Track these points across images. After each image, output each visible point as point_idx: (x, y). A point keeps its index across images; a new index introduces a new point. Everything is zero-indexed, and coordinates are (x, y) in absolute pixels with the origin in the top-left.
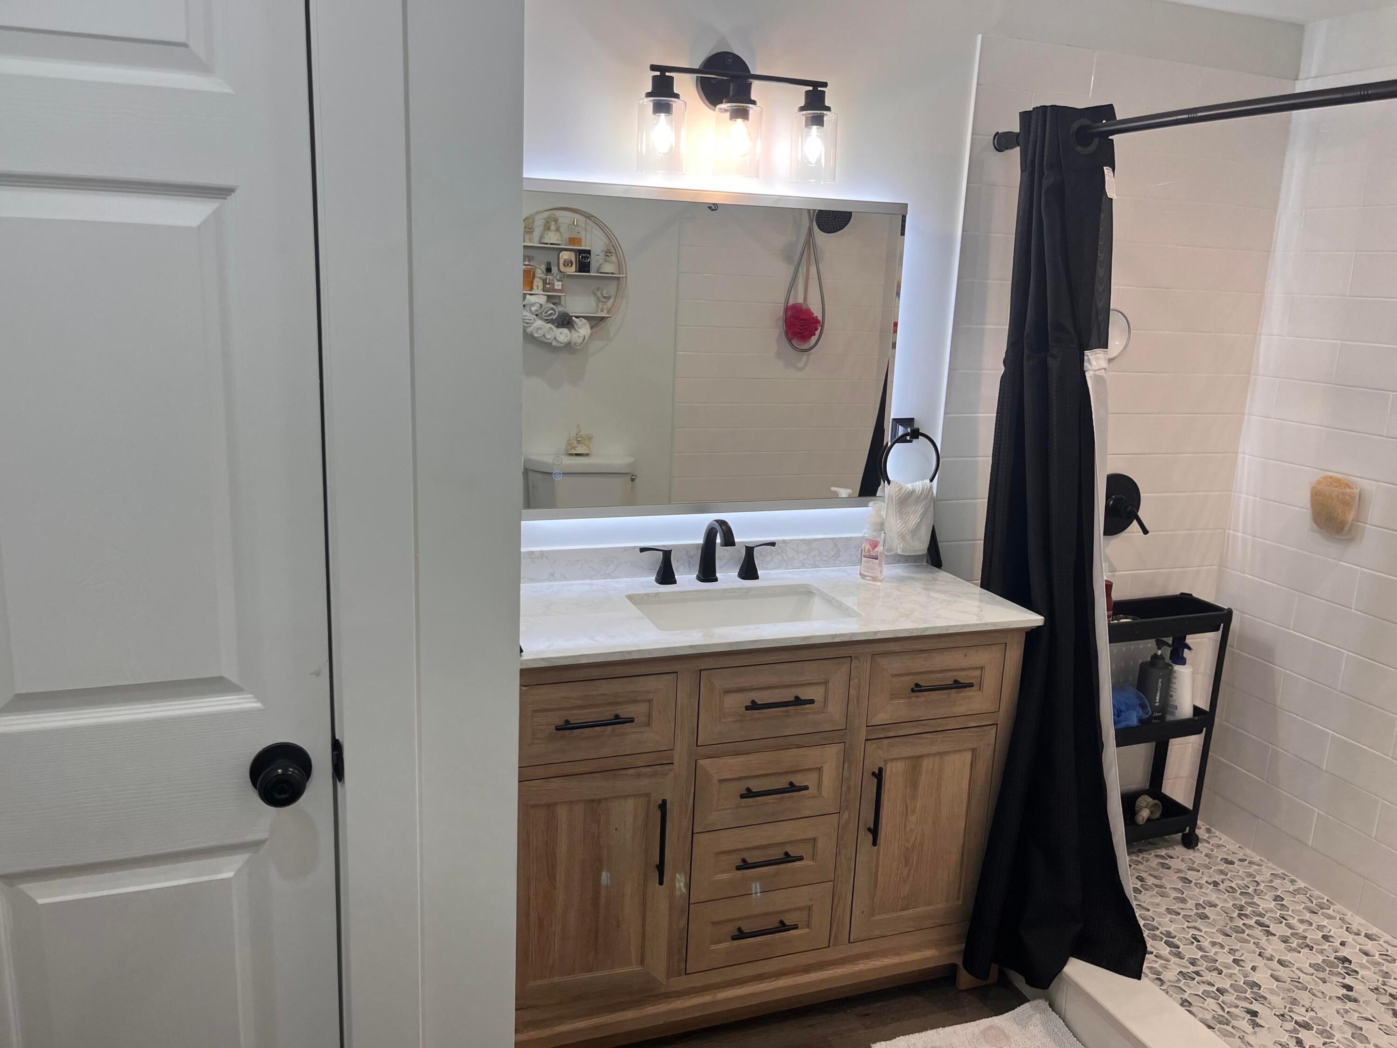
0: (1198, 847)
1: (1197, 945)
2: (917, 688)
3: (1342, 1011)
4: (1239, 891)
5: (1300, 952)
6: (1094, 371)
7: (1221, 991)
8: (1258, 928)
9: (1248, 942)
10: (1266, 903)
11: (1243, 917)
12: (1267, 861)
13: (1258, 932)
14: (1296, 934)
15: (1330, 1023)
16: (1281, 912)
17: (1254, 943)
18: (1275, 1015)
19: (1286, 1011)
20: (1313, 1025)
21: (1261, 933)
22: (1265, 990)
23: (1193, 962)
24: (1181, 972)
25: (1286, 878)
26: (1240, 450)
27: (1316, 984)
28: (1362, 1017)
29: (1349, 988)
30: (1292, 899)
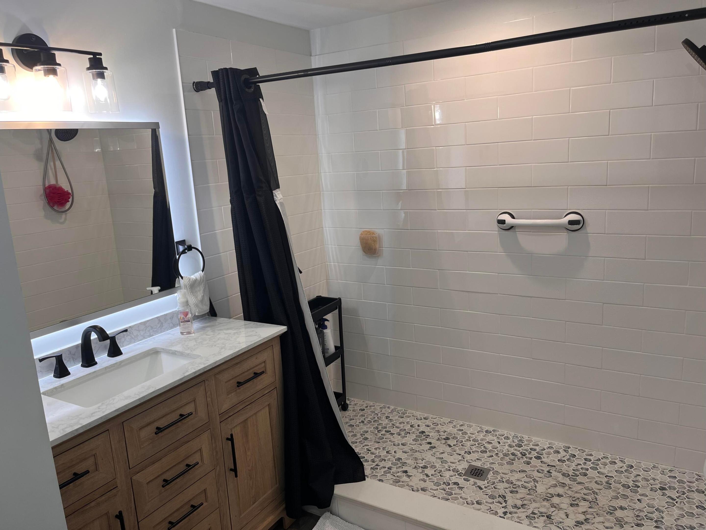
0: (349, 409)
1: (370, 453)
2: (239, 384)
3: (433, 454)
4: (373, 421)
5: (407, 437)
6: (279, 200)
7: (390, 468)
8: (387, 434)
9: (387, 442)
10: (385, 422)
11: (380, 432)
12: (375, 403)
13: (388, 435)
14: (401, 429)
15: (432, 462)
16: (392, 423)
17: (389, 441)
18: (413, 468)
19: (416, 464)
20: (427, 465)
21: (390, 435)
22: (404, 460)
23: (373, 461)
24: (371, 468)
25: (386, 407)
26: (324, 226)
27: (419, 447)
28: (440, 453)
29: (430, 443)
30: (393, 415)
